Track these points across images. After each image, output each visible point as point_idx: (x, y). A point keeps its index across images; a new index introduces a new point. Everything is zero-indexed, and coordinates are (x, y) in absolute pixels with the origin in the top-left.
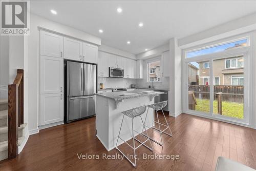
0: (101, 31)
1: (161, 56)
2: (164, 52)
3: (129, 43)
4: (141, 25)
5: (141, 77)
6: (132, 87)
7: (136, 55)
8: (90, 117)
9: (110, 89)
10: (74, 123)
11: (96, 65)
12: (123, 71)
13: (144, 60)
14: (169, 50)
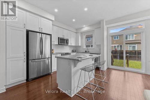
0: (56, 10)
1: (94, 31)
2: (96, 28)
3: (74, 20)
4: (86, 9)
5: (80, 45)
6: (73, 51)
7: (77, 29)
8: (46, 75)
9: (60, 53)
10: (35, 80)
11: (51, 35)
12: (68, 40)
13: (82, 33)
14: (100, 27)
